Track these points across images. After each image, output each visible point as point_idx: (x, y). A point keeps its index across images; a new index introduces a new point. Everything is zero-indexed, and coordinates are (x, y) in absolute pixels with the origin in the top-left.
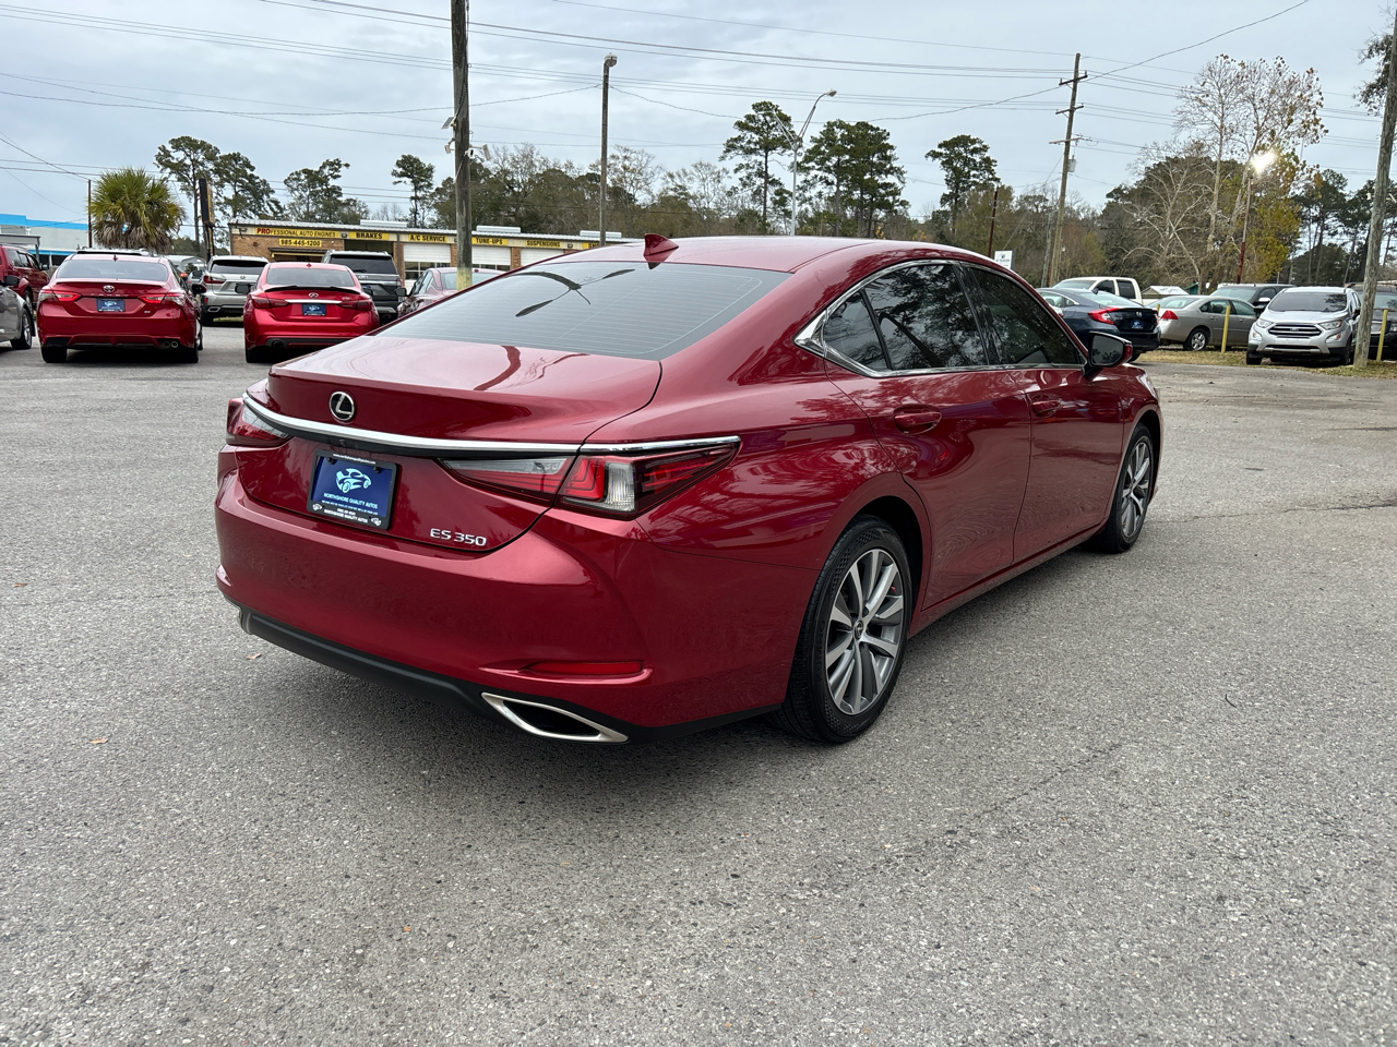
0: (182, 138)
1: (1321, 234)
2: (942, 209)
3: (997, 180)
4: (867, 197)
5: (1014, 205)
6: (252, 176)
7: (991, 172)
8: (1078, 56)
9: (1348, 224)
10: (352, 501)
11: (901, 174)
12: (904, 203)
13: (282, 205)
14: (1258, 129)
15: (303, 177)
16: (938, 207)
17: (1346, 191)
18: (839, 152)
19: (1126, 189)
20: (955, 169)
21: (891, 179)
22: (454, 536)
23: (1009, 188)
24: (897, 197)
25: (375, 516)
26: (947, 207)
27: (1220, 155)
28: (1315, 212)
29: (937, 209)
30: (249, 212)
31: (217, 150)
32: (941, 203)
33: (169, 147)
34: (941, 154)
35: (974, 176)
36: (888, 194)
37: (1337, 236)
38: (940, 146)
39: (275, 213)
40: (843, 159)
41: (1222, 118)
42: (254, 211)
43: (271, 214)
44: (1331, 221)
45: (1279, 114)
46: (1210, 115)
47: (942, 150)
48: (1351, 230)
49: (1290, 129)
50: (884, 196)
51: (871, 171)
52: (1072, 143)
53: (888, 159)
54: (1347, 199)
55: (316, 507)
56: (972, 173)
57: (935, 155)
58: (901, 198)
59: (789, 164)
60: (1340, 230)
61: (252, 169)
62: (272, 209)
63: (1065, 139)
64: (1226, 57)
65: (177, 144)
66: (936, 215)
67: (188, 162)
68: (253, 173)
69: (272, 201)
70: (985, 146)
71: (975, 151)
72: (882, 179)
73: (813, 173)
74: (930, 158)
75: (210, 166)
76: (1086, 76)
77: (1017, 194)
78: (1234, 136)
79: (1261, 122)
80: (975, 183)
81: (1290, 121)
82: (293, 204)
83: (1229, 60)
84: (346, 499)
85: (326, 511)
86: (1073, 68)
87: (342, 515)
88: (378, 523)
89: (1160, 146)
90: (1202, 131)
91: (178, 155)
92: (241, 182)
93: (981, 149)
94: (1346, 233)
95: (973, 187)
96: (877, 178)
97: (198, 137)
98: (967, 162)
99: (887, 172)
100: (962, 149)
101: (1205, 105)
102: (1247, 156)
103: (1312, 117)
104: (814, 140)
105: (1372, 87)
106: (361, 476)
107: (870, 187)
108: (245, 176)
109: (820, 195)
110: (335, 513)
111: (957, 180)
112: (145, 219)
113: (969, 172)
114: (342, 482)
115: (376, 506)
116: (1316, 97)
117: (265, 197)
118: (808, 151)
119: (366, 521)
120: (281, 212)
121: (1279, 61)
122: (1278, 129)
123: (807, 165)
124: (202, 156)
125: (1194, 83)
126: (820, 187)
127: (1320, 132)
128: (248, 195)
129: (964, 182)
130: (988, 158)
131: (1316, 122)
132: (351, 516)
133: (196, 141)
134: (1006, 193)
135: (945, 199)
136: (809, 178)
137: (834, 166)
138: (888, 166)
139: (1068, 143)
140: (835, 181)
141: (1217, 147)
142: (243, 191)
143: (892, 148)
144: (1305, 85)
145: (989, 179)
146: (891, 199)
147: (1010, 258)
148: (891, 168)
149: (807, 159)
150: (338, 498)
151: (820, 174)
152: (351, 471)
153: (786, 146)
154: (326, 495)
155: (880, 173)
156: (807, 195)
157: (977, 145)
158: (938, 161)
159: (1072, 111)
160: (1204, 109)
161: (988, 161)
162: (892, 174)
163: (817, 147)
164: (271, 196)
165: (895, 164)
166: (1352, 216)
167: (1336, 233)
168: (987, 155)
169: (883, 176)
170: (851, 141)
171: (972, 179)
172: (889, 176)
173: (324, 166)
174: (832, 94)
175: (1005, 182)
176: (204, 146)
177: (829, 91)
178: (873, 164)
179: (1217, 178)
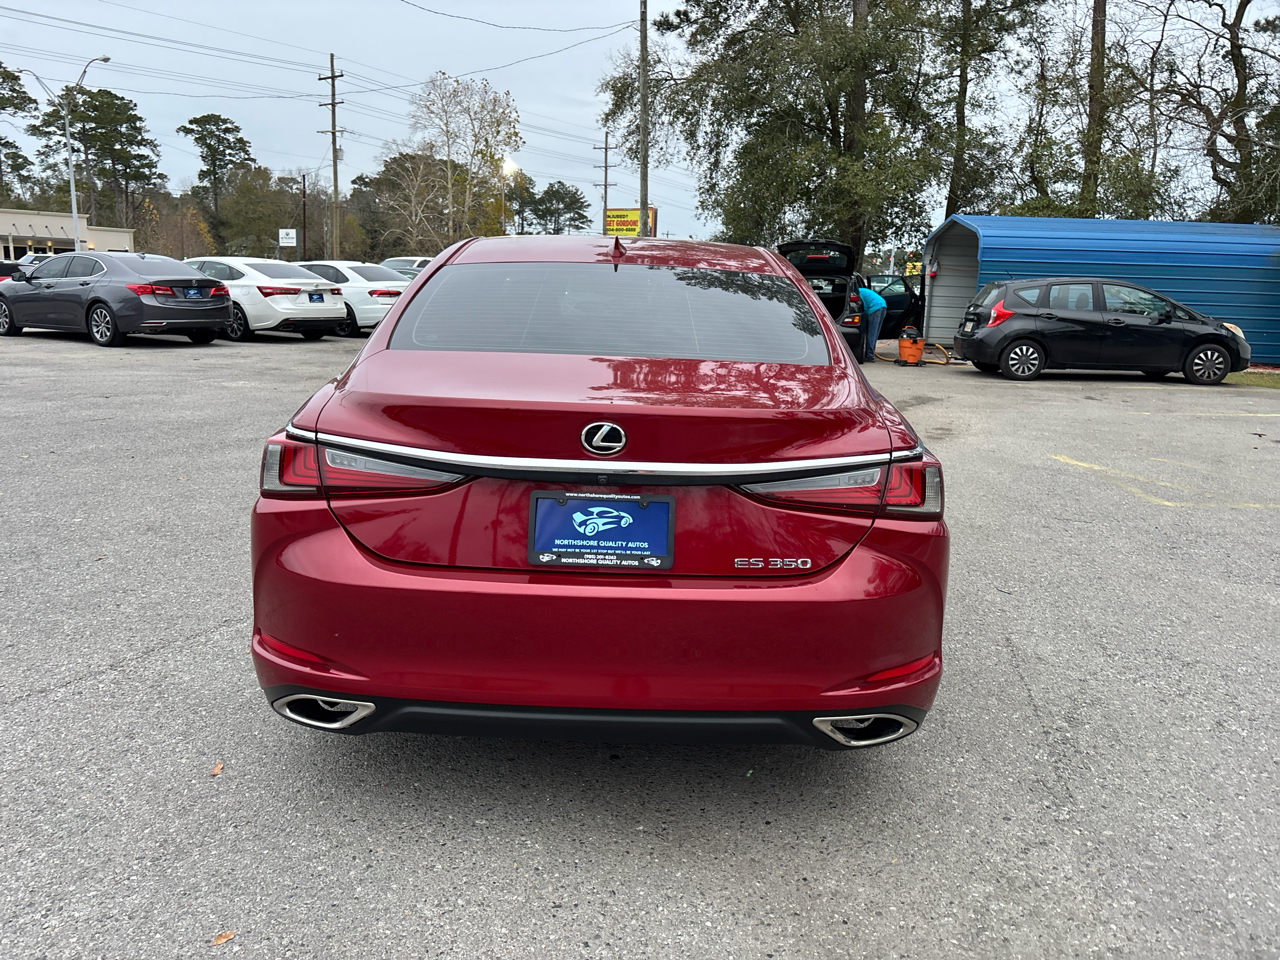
1: (522, 224)
2: (201, 185)
3: (254, 160)
4: (119, 167)
5: (273, 185)
7: (246, 152)
8: (332, 56)
9: (540, 217)
10: (602, 544)
11: (155, 146)
12: (161, 176)
14: (475, 136)
16: (197, 183)
17: (535, 191)
18: (84, 119)
19: (367, 177)
20: (209, 146)
21: (144, 151)
22: (767, 563)
23: (266, 169)
24: (154, 170)
25: (648, 556)
26: (206, 183)
27: (449, 155)
28: (516, 206)
29: (195, 185)
32: (200, 179)
34: (192, 131)
35: (230, 154)
36: (143, 166)
37: (533, 226)
38: (191, 122)
40: (87, 127)
41: (446, 124)
44: (528, 214)
45: (489, 126)
46: (437, 121)
47: (194, 127)
48: (543, 222)
49: (499, 138)
50: (139, 167)
51: (121, 142)
52: (338, 134)
53: (139, 130)
54: (537, 197)
56: (228, 152)
57: (188, 131)
58: (158, 171)
59: (25, 127)
60: (535, 221)
63: (331, 129)
64: (444, 74)
66: (196, 191)
70: (237, 127)
71: (227, 130)
72: (135, 150)
73: (56, 138)
74: (182, 134)
76: (342, 76)
77: (276, 175)
78: (458, 140)
79: (477, 130)
80: (231, 162)
81: (498, 132)
83: (446, 76)
84: (595, 543)
85: (564, 560)
86: (330, 66)
87: (595, 562)
88: (655, 563)
89: (399, 142)
90: (431, 134)
93: (234, 130)
94: (540, 224)
95: (230, 166)
96: (129, 149)
98: (220, 140)
99: (139, 144)
100: (214, 128)
101: (432, 112)
102: (469, 157)
103: (512, 130)
104: (51, 103)
105: (607, 115)
106: (616, 513)
107: (123, 158)
109: (66, 162)
110: (581, 561)
111: (213, 156)
113: (224, 150)
114: (583, 523)
115: (646, 545)
116: (514, 115)
118: (46, 114)
119: (636, 563)
121: (485, 83)
122: (490, 137)
123: (47, 130)
125: (420, 92)
126: (64, 154)
127: (520, 143)
129: (220, 160)
130: (241, 138)
131: (516, 134)
134: (263, 173)
135: (203, 175)
136: (51, 143)
137: (79, 133)
138: (139, 138)
139: (334, 134)
140: (82, 149)
141: (446, 148)
143: (140, 119)
144: (505, 104)
145: (246, 159)
146: (147, 171)
147: (295, 236)
148: (143, 140)
149: (46, 123)
150: (579, 543)
151: (64, 140)
152: (596, 510)
153: (19, 107)
154: (557, 542)
155: (131, 143)
156: (51, 161)
157: (229, 126)
158: (191, 138)
159: (333, 105)
160: (432, 115)
161: (241, 140)
162: (145, 146)
163: (56, 112)
165: (146, 136)
166: (542, 211)
167: (532, 223)
168: (240, 135)
169: (136, 148)
170: (95, 108)
171: (228, 158)
172: (142, 147)
174: (106, 60)
175: (262, 163)
177: (101, 56)
178: (122, 135)
179: (449, 174)
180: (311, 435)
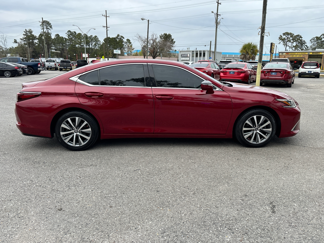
0: (286, 33)
6: (301, 40)
13: (308, 46)
15: (315, 39)
30: (299, 49)
31: (294, 34)
33: (282, 35)
39: (306, 48)
42: (300, 48)
43: (305, 49)
61: (302, 38)
62: (305, 47)
65: (284, 34)
67: (286, 38)
68: (302, 39)
69: (305, 46)
75: (291, 38)
82: (311, 46)
91: (284, 37)
92: (298, 41)
97: (289, 32)
108: (300, 40)
112: (250, 53)
117: (304, 45)
120: (308, 48)
124: (290, 36)
128: (300, 44)
133: (289, 33)
142: (298, 44)
164: (305, 44)
173: (322, 35)
176: (291, 34)
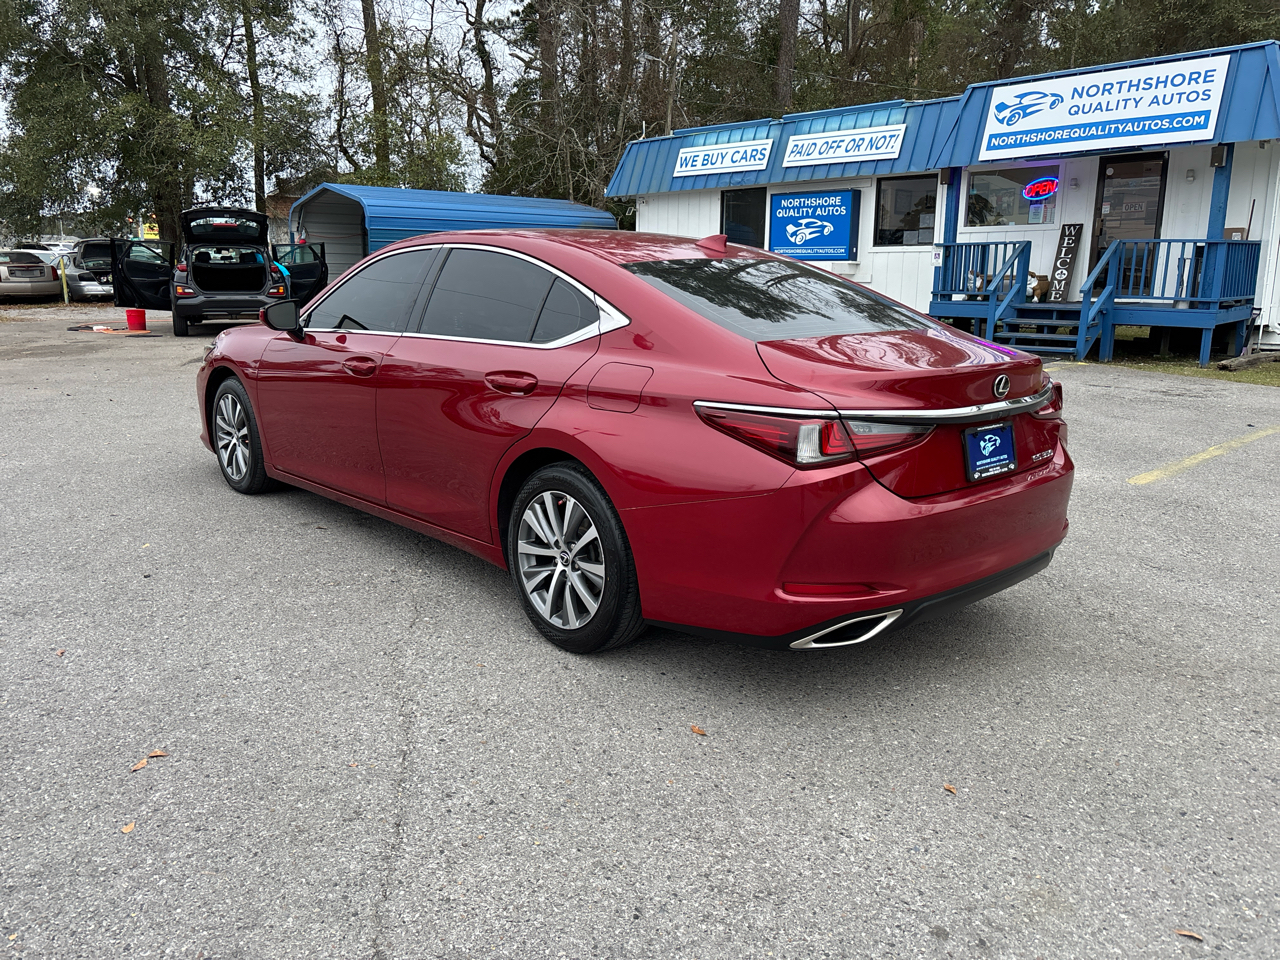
25: (1009, 463)
55: (976, 476)
85: (983, 475)
88: (1012, 466)
110: (988, 474)
115: (1006, 456)
119: (1006, 469)
132: (997, 470)
154: (978, 463)
180: (834, 413)
